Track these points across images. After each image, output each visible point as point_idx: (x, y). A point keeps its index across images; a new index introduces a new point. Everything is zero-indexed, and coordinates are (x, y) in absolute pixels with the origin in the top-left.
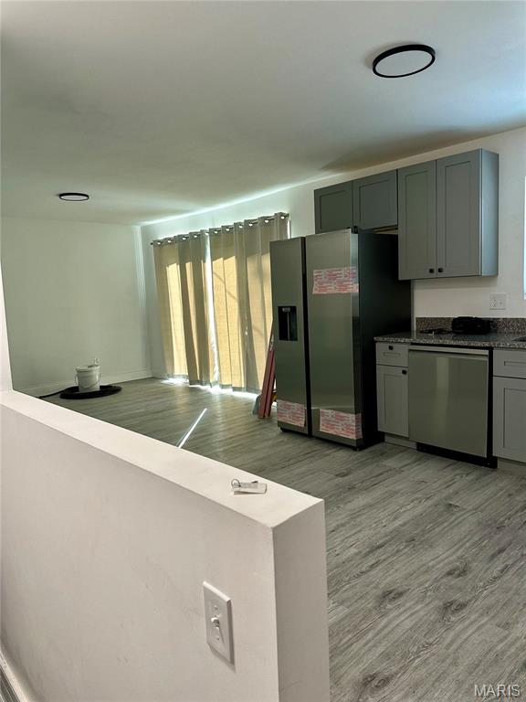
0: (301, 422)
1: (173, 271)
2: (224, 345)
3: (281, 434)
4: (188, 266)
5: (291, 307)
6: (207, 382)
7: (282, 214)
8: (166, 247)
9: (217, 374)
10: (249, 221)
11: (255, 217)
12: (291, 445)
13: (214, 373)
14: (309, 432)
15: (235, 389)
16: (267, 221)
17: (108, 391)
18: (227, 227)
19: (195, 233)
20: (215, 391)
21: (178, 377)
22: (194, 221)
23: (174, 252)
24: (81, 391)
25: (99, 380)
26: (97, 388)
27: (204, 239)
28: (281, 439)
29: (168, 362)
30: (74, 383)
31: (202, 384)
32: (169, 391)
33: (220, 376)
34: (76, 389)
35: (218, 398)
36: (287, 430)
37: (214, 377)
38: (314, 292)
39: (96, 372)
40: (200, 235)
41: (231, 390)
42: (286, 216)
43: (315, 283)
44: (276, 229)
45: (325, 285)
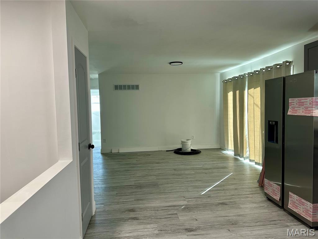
0: (277, 197)
1: (230, 95)
2: (252, 138)
3: (265, 201)
4: (238, 92)
5: (275, 121)
6: (242, 157)
7: (287, 62)
8: (228, 83)
9: (248, 153)
10: (269, 67)
11: (271, 64)
12: (267, 211)
13: (246, 152)
14: (282, 204)
15: (256, 163)
16: (278, 67)
17: (194, 152)
18: (257, 71)
19: (242, 76)
20: (246, 162)
21: (230, 152)
22: (243, 68)
23: (231, 86)
24: (183, 151)
25: (190, 146)
26: (189, 150)
27: (245, 78)
28: (263, 205)
29: (226, 142)
30: (179, 146)
31: (240, 157)
32: (226, 158)
33: (249, 155)
34: (180, 149)
35: (248, 167)
36: (270, 199)
37: (246, 154)
38: (289, 113)
39: (189, 143)
40: (243, 76)
41: (254, 163)
42: (290, 62)
43: (290, 107)
44: (283, 69)
45: (296, 109)
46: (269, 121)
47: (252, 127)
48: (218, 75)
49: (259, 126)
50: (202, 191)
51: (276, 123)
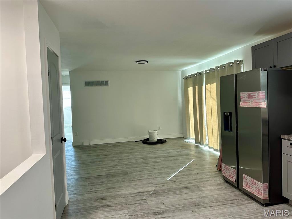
0: (233, 179)
1: (191, 90)
2: (210, 127)
3: (223, 183)
4: (197, 87)
5: (229, 113)
6: (203, 144)
7: (238, 61)
8: (189, 79)
9: (207, 141)
10: (223, 65)
11: (225, 63)
12: (225, 192)
13: (206, 140)
14: (237, 185)
15: (215, 150)
16: (231, 65)
17: (161, 142)
18: (213, 69)
19: (200, 73)
20: (206, 149)
21: (191, 140)
22: (201, 66)
23: (190, 82)
24: (150, 141)
25: (157, 137)
26: (156, 140)
27: (203, 75)
28: (222, 187)
29: (188, 131)
30: (147, 137)
31: (200, 145)
32: (188, 146)
33: (208, 142)
34: (148, 139)
35: (208, 154)
36: (227, 181)
37: (206, 142)
38: (241, 105)
39: (156, 133)
40: (201, 73)
41: (213, 150)
42: (240, 61)
43: (241, 100)
44: (235, 66)
45: (246, 101)
46: (224, 113)
47: (209, 117)
48: (180, 73)
49: (216, 117)
50: (168, 177)
51: (231, 114)
